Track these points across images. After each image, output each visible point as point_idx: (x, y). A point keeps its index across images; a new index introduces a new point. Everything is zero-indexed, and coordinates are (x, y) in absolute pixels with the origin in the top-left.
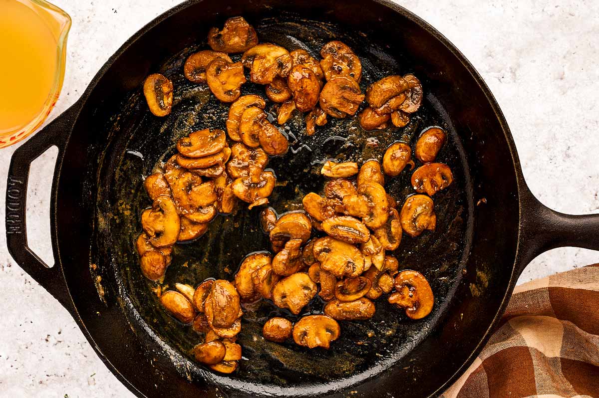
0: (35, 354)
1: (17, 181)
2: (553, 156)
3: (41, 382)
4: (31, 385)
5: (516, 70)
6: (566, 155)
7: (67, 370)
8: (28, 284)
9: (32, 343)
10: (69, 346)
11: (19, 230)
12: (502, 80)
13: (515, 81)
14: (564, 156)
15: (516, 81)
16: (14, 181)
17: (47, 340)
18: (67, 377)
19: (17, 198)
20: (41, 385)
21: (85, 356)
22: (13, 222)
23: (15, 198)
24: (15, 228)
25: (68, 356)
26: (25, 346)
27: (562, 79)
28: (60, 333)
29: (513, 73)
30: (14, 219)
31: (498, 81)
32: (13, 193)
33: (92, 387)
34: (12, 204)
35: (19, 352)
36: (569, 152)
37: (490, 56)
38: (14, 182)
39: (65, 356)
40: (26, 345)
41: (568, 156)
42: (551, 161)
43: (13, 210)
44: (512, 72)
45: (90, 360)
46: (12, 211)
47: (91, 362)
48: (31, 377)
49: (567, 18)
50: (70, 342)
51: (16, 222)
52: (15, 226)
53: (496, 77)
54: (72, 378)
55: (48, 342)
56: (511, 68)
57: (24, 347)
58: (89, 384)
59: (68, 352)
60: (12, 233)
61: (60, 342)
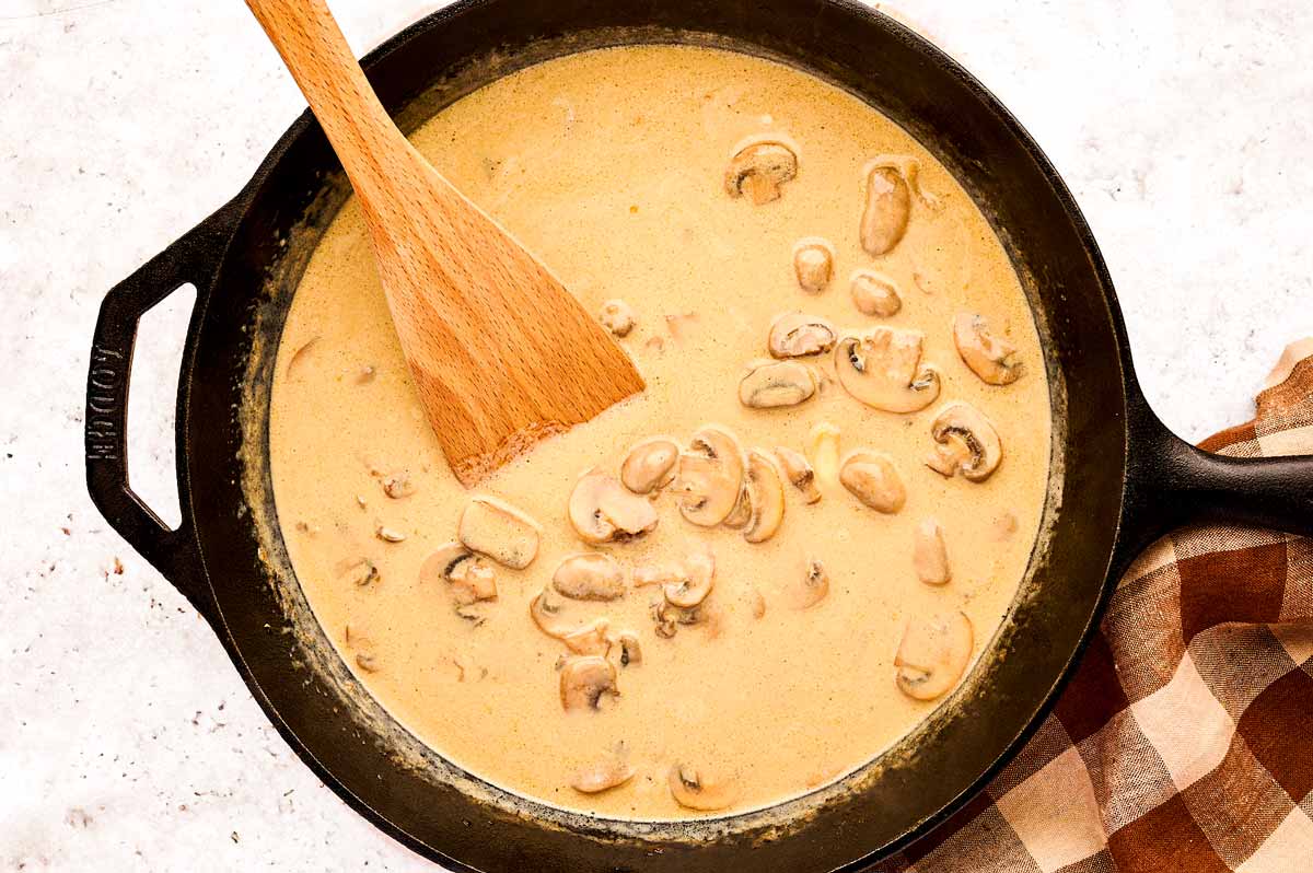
0: (171, 750)
1: (110, 353)
2: (1220, 348)
3: (184, 808)
4: (162, 813)
5: (1145, 175)
6: (1247, 347)
7: (238, 784)
8: (157, 608)
9: (165, 729)
10: (240, 735)
11: (112, 452)
12: (1117, 194)
13: (1143, 198)
14: (1243, 348)
15: (1146, 196)
16: (105, 352)
17: (196, 723)
18: (236, 796)
19: (110, 387)
20: (183, 812)
21: (273, 755)
22: (101, 435)
23: (105, 387)
24: (104, 448)
25: (239, 754)
26: (152, 735)
27: (1238, 193)
28: (221, 708)
29: (1140, 181)
30: (102, 428)
31: (1110, 197)
32: (102, 378)
33: (287, 816)
34: (100, 399)
35: (138, 746)
36: (1252, 341)
37: (1092, 146)
38: (106, 355)
39: (232, 753)
40: (154, 731)
41: (1251, 349)
42: (1216, 359)
43: (101, 410)
44: (1137, 179)
45: (282, 763)
46: (98, 413)
47: (285, 766)
48: (163, 797)
49: (1249, 69)
50: (242, 726)
51: (106, 437)
52: (103, 444)
53: (1104, 190)
54: (247, 799)
55: (198, 727)
56: (1135, 172)
57: (148, 737)
58: (280, 811)
59: (238, 747)
60: (97, 457)
61: (222, 725)
